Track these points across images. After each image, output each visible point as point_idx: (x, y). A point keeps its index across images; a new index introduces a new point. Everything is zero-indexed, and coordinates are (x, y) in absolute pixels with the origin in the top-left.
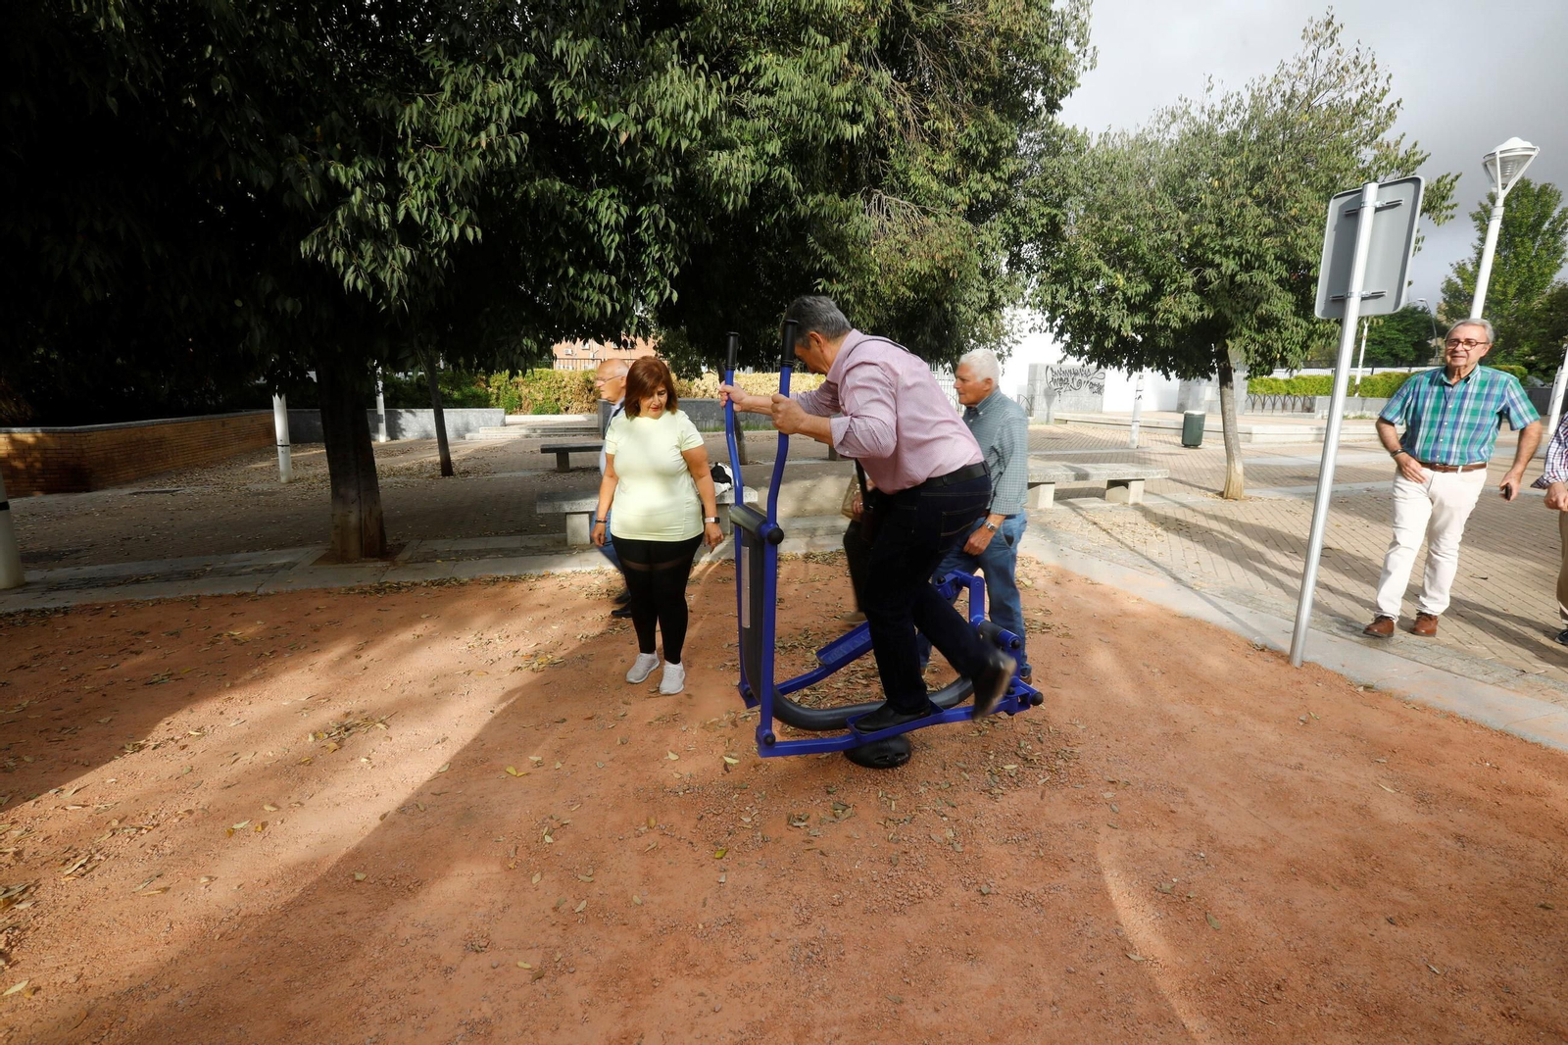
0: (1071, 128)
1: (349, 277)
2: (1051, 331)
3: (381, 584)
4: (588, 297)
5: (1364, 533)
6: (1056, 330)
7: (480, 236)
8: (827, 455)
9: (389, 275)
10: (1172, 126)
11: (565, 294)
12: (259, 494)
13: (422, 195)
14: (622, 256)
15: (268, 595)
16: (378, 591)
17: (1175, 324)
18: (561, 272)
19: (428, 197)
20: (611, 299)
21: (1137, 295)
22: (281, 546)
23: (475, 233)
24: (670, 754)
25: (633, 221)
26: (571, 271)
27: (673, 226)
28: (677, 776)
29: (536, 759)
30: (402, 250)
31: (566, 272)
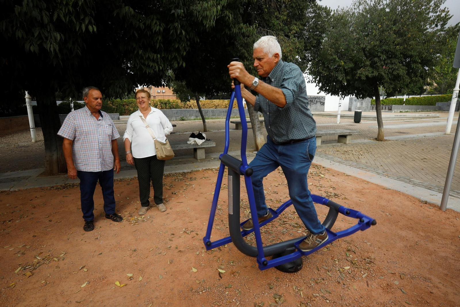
0: (325, 7)
1: (27, 46)
2: (315, 82)
3: (66, 185)
4: (148, 64)
5: (432, 152)
6: (317, 82)
7: (95, 30)
8: (235, 128)
9: (49, 45)
10: (360, 6)
11: (138, 62)
12: (22, 147)
13: (65, 9)
14: (162, 46)
15: (15, 191)
16: (64, 188)
17: (363, 78)
18: (136, 52)
19: (69, 10)
20: (158, 65)
21: (349, 68)
22: (27, 169)
23: (93, 28)
24: (193, 269)
25: (166, 30)
26: (140, 52)
27: (184, 33)
28: (198, 282)
29: (130, 275)
30: (55, 34)
31: (138, 52)
